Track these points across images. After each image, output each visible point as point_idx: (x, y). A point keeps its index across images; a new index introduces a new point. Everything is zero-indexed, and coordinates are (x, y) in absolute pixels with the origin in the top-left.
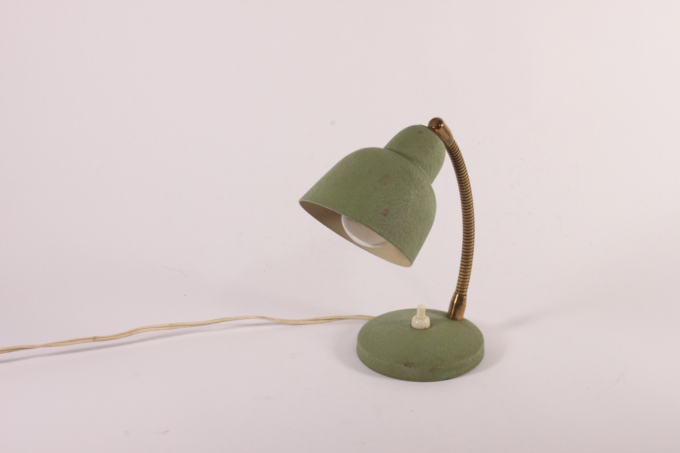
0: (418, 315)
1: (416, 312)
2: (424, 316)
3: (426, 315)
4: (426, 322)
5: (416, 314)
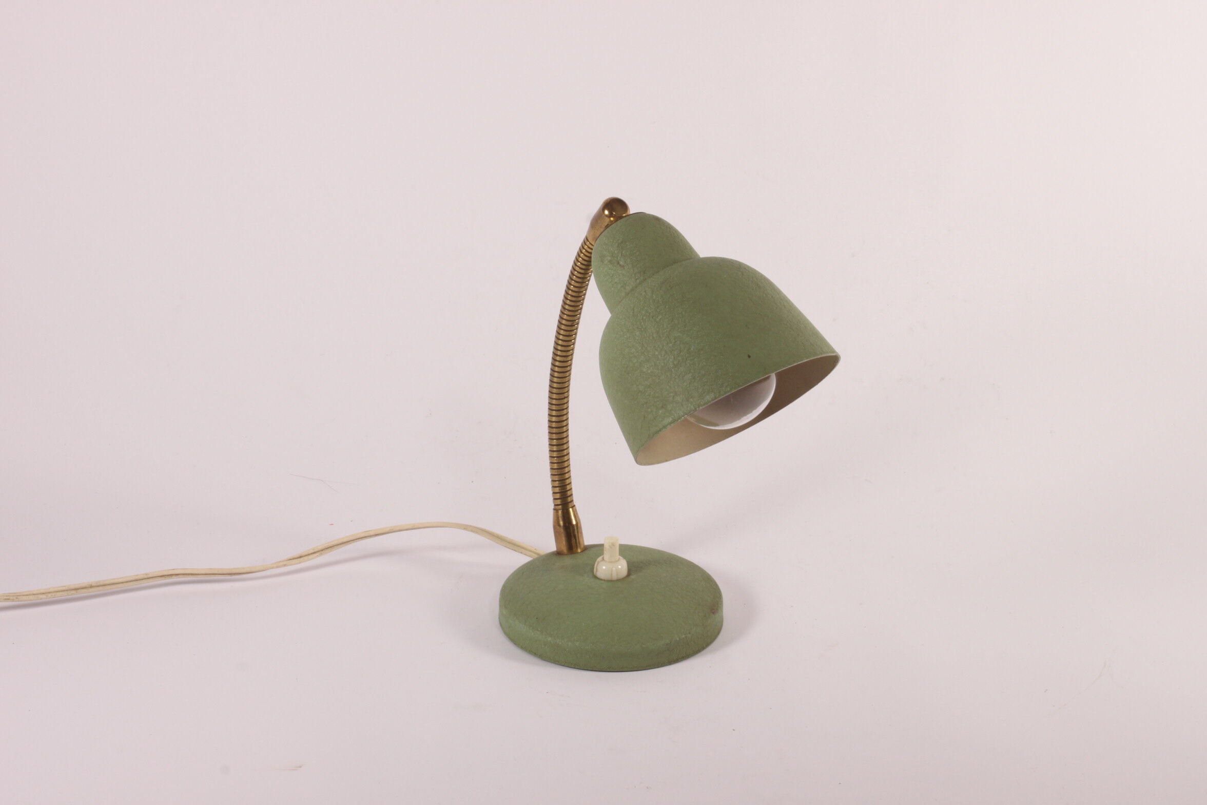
0: (606, 556)
1: (603, 550)
2: (617, 556)
3: (620, 555)
4: (620, 567)
5: (602, 554)
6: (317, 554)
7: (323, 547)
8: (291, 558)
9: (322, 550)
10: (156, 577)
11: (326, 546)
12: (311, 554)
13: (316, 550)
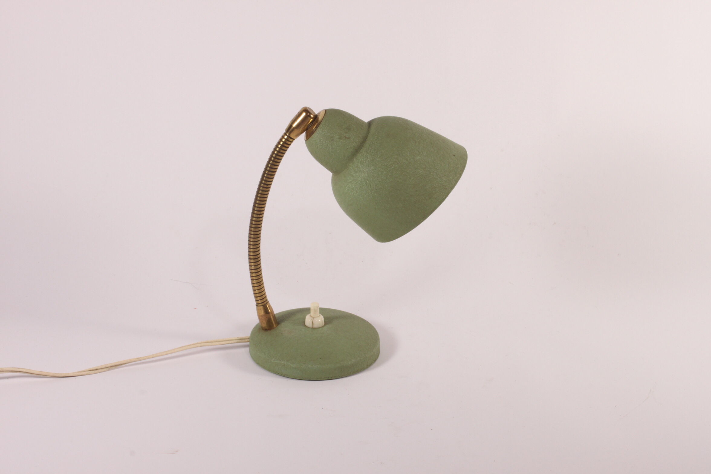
6: (107, 369)
7: (110, 365)
8: (91, 369)
9: (110, 367)
10: (7, 371)
11: (113, 365)
12: (104, 368)
13: (107, 366)
